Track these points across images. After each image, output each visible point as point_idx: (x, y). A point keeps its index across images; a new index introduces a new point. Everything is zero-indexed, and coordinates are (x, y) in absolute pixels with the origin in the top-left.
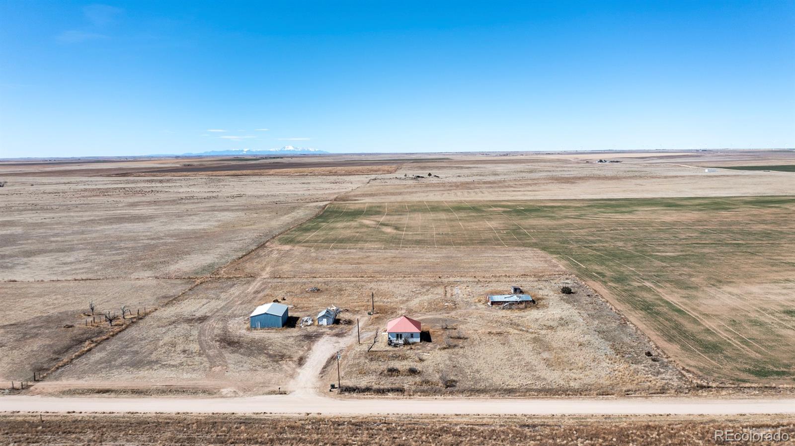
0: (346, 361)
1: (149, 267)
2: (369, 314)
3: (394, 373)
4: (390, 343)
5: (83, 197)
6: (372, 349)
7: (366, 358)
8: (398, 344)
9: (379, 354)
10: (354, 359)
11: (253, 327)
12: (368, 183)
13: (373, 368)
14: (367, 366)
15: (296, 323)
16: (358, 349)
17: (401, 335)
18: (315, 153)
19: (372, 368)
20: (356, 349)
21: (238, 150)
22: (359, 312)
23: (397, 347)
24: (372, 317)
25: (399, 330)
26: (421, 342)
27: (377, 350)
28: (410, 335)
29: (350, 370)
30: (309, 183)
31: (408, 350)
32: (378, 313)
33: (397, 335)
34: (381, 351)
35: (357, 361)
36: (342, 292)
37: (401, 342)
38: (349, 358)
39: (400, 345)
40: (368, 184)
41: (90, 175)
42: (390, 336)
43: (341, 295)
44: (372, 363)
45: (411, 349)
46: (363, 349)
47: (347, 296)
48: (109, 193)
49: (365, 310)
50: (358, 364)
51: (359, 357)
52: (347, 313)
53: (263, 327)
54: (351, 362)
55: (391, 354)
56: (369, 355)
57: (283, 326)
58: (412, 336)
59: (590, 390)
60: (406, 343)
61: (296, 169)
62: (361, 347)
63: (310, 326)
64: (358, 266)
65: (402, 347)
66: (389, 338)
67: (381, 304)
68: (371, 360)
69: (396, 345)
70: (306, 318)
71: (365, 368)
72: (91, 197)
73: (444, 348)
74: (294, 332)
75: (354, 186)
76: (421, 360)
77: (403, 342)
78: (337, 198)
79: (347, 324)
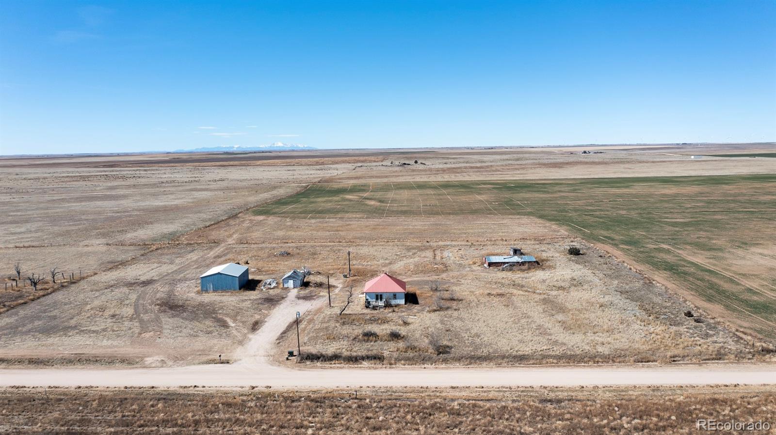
0: (311, 326)
1: (104, 235)
2: (345, 276)
3: (371, 338)
4: (368, 305)
5: (63, 182)
6: (344, 312)
7: (337, 321)
8: (377, 306)
9: (354, 317)
10: (322, 323)
11: (204, 290)
12: (354, 169)
13: (345, 332)
14: (337, 330)
15: (257, 286)
16: (328, 312)
17: (381, 296)
18: (304, 149)
19: (343, 333)
20: (326, 312)
21: (228, 146)
22: (334, 275)
23: (376, 310)
24: (348, 279)
25: (380, 290)
26: (405, 304)
27: (351, 313)
28: (392, 295)
29: (315, 335)
30: (295, 170)
31: (390, 312)
32: (355, 276)
33: (377, 296)
34: (356, 314)
35: (325, 325)
36: (316, 256)
37: (381, 303)
38: (317, 322)
39: (381, 307)
40: (355, 171)
41: (77, 166)
42: (368, 297)
43: (314, 259)
44: (344, 327)
45: (394, 311)
46: (333, 313)
47: (321, 260)
48: (90, 179)
49: (340, 273)
50: (327, 328)
51: (328, 321)
52: (319, 276)
53: (215, 290)
54: (317, 327)
55: (368, 317)
56: (341, 319)
57: (240, 289)
58: (395, 296)
59: (625, 356)
60: (388, 305)
61: (283, 160)
62: (332, 310)
63: (273, 289)
64: (337, 233)
65: (382, 310)
66: (367, 300)
67: (360, 267)
68: (344, 324)
69: (374, 308)
70: (269, 281)
71: (335, 333)
72: (70, 182)
73: (435, 311)
74: (253, 295)
75: (339, 172)
76: (406, 323)
77: (383, 304)
78: (321, 180)
79: (318, 286)
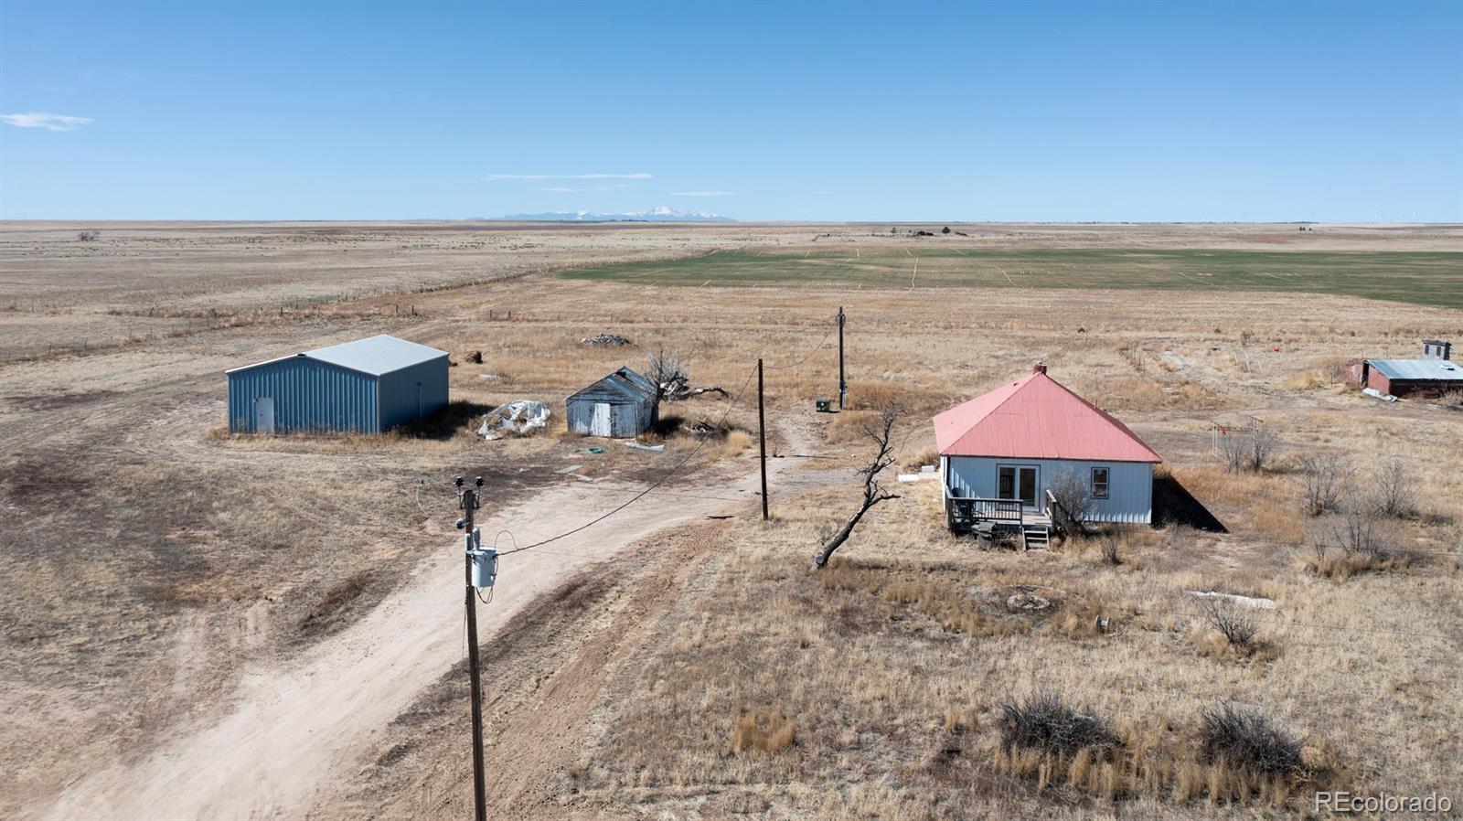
0: (650, 624)
4: (962, 521)
6: (845, 552)
7: (809, 606)
8: (1014, 530)
9: (898, 583)
10: (715, 610)
13: (865, 691)
14: (811, 670)
16: (754, 545)
17: (1028, 476)
19: (856, 696)
20: (742, 545)
23: (1012, 547)
25: (1020, 445)
26: (1156, 523)
27: (880, 556)
28: (1085, 478)
29: (663, 705)
31: (1096, 566)
32: (862, 407)
33: (1006, 476)
34: (909, 568)
35: (738, 627)
37: (1038, 517)
38: (687, 605)
39: (1034, 535)
42: (957, 481)
44: (856, 651)
45: (1116, 562)
46: (784, 551)
50: (743, 650)
51: (755, 604)
53: (282, 429)
54: (681, 640)
55: (985, 587)
56: (830, 588)
57: (386, 428)
58: (1100, 481)
60: (1068, 527)
62: (776, 535)
65: (1043, 550)
66: (955, 492)
68: (848, 623)
69: (1000, 537)
70: (520, 406)
71: (797, 688)
77: (1046, 520)
79: (712, 436)
